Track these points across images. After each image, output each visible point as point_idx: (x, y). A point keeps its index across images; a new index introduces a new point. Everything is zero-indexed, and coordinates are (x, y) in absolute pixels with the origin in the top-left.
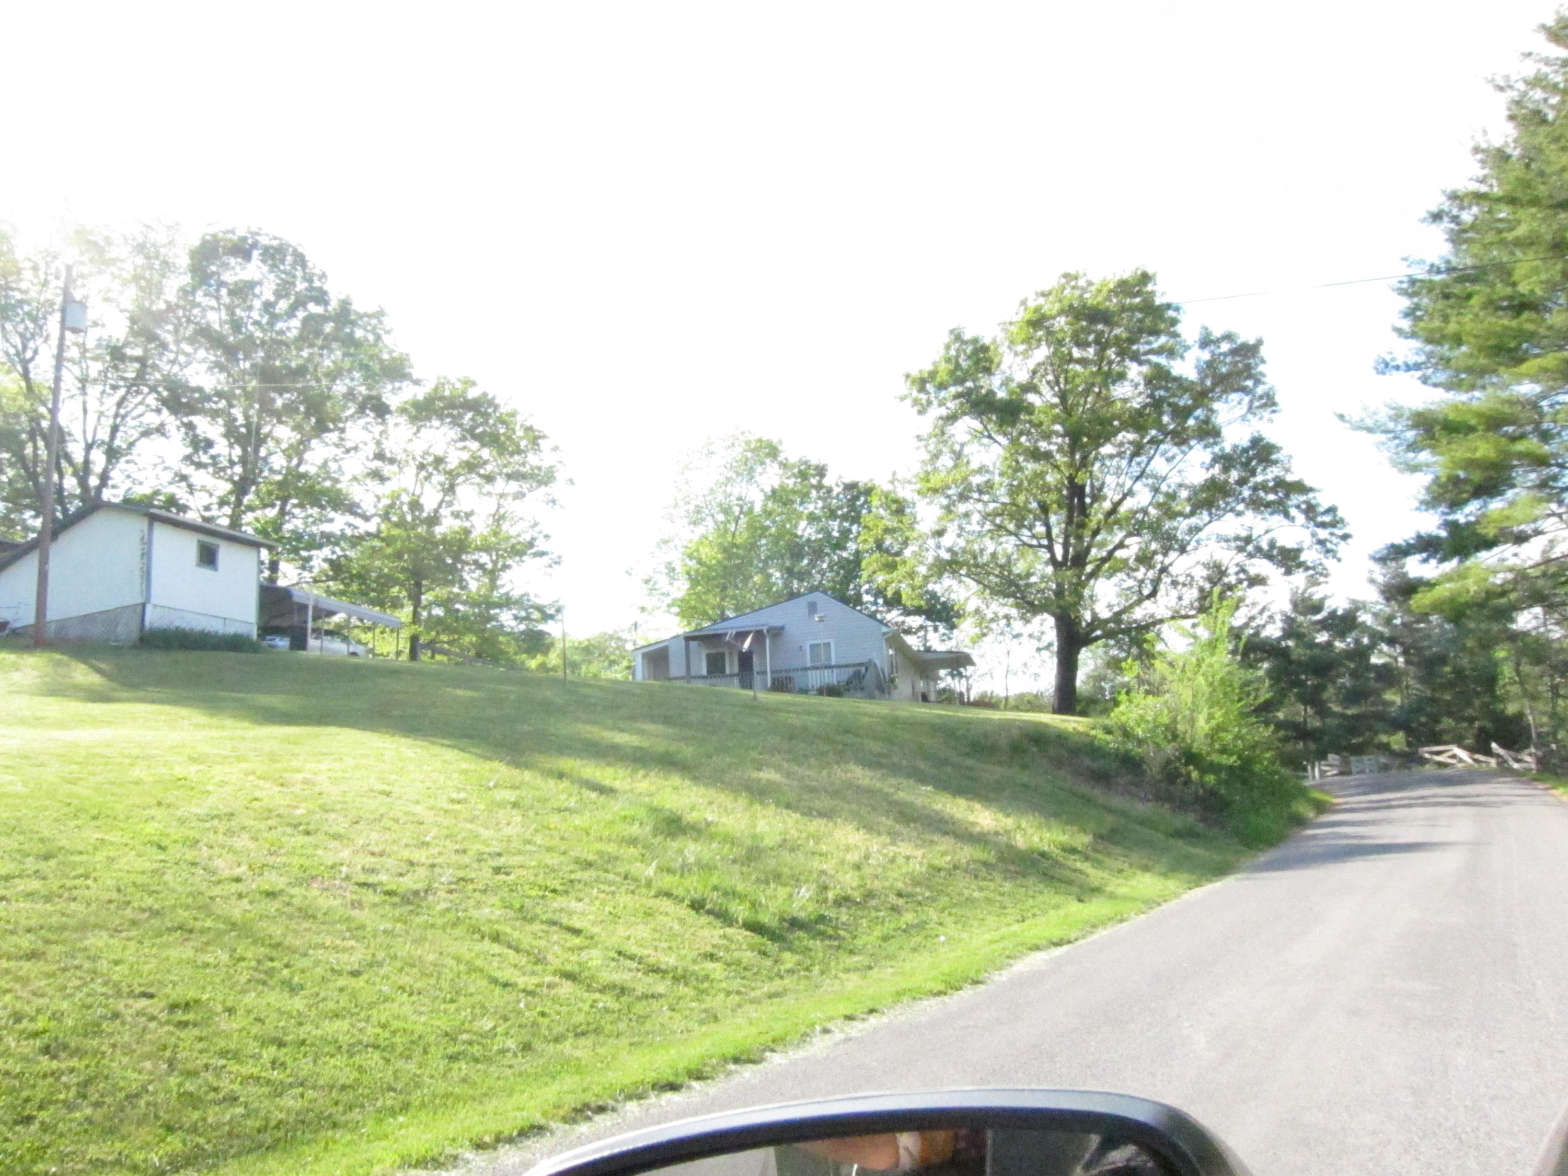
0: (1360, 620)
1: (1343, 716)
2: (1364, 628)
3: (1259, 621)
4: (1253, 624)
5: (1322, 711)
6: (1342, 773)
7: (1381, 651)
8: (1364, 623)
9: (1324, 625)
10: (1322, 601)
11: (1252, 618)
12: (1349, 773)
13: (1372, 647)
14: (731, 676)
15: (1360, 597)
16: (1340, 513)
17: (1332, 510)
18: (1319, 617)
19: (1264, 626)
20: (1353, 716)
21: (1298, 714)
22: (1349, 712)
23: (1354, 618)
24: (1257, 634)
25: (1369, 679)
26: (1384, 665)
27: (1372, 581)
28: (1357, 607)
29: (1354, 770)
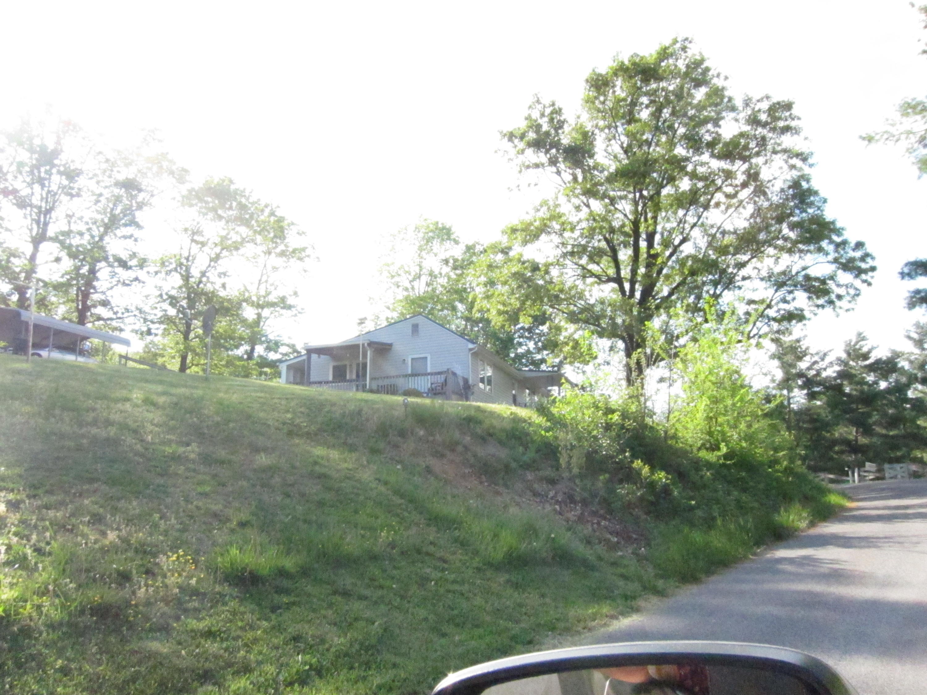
0: (900, 365)
1: (886, 436)
2: (902, 371)
3: (822, 365)
4: (816, 367)
5: (867, 431)
6: (877, 479)
7: (916, 389)
8: (903, 367)
9: (872, 368)
10: (869, 352)
11: (816, 362)
12: (883, 478)
13: (908, 386)
14: (351, 381)
15: (898, 349)
16: (869, 248)
17: (859, 245)
18: (867, 362)
19: (825, 369)
20: (893, 437)
21: (850, 433)
22: (891, 433)
23: (896, 364)
24: (818, 374)
25: (905, 409)
26: (917, 399)
27: (909, 338)
28: (897, 355)
29: (887, 475)
